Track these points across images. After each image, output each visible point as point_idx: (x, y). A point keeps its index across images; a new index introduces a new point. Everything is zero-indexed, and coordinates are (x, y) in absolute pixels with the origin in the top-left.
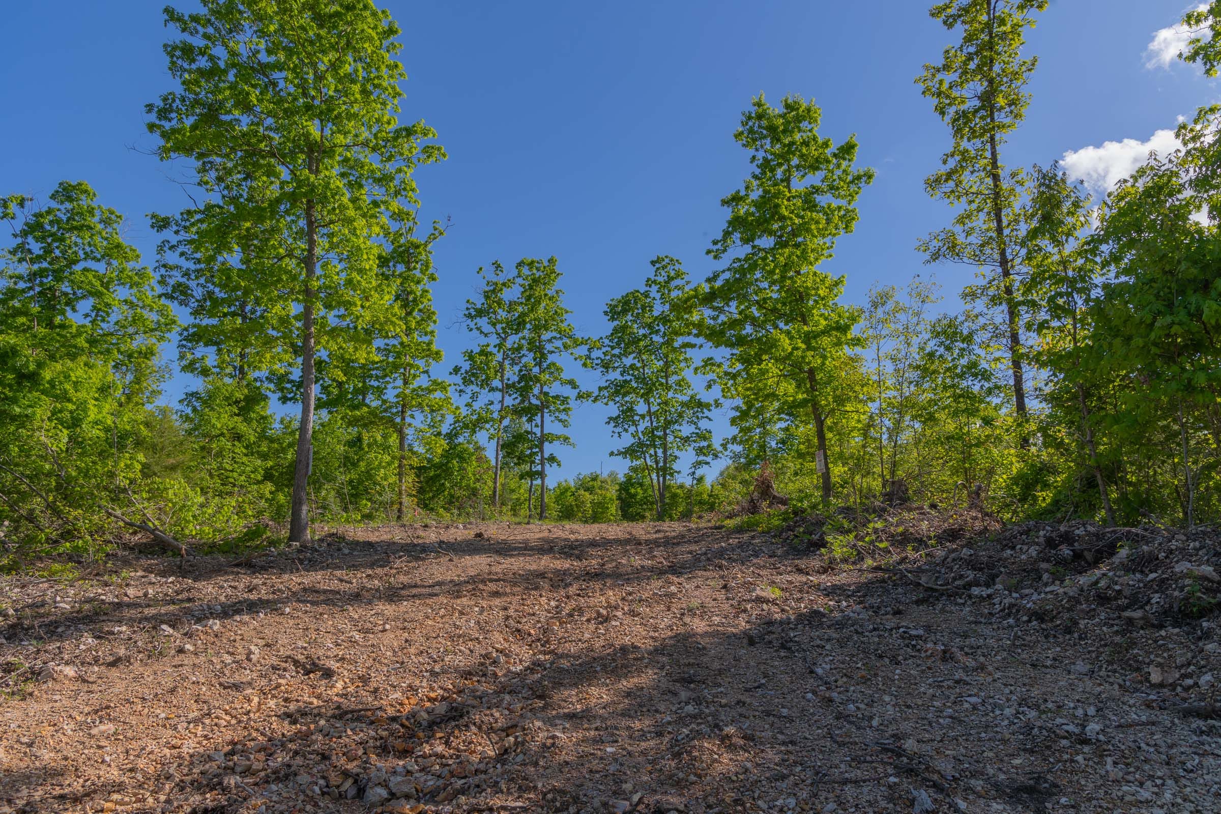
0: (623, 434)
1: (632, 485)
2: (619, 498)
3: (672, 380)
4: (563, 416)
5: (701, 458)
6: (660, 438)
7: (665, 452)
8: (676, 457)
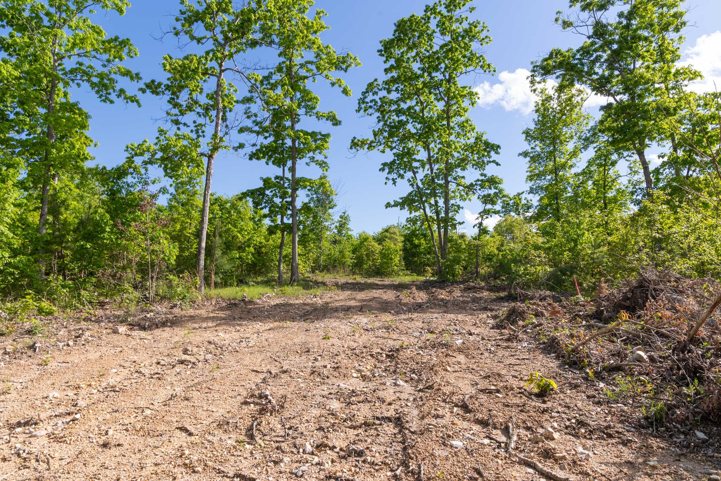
0: (399, 180)
1: (416, 236)
2: (405, 250)
3: (455, 121)
4: (319, 157)
5: (489, 206)
6: (440, 185)
7: (446, 202)
8: (459, 207)
